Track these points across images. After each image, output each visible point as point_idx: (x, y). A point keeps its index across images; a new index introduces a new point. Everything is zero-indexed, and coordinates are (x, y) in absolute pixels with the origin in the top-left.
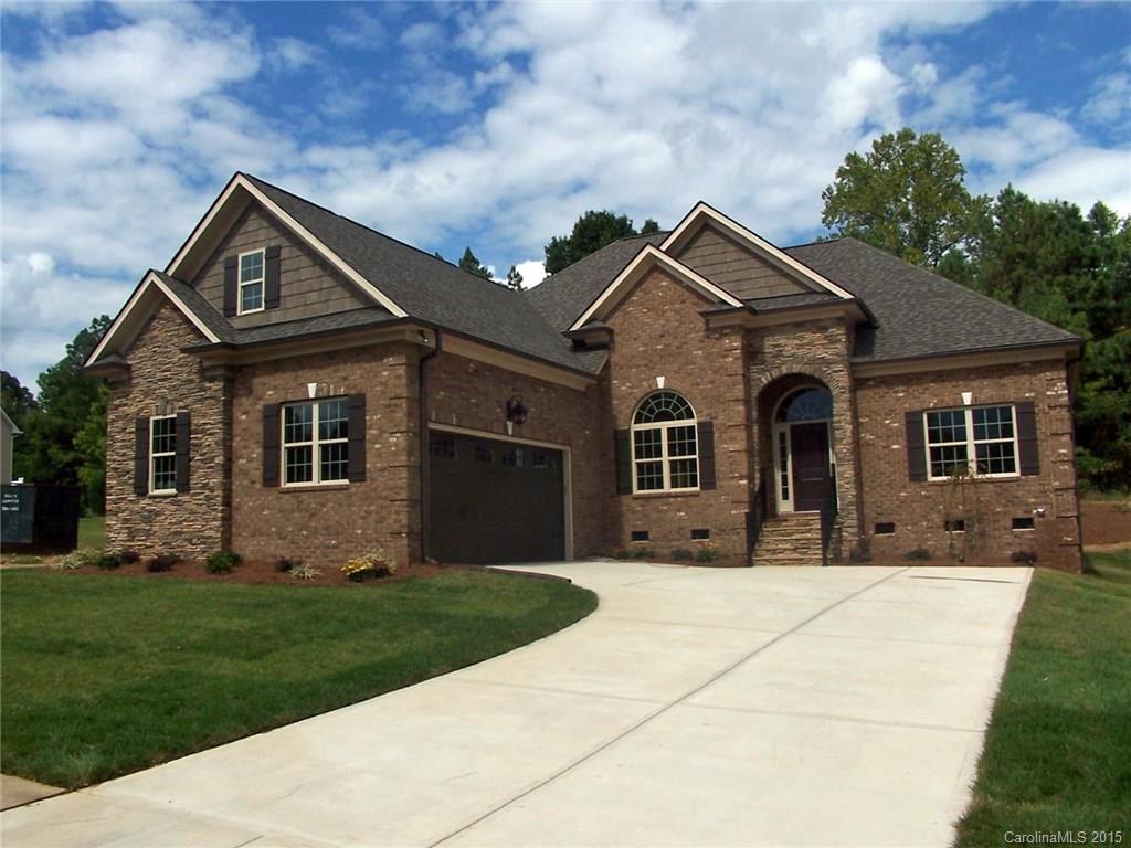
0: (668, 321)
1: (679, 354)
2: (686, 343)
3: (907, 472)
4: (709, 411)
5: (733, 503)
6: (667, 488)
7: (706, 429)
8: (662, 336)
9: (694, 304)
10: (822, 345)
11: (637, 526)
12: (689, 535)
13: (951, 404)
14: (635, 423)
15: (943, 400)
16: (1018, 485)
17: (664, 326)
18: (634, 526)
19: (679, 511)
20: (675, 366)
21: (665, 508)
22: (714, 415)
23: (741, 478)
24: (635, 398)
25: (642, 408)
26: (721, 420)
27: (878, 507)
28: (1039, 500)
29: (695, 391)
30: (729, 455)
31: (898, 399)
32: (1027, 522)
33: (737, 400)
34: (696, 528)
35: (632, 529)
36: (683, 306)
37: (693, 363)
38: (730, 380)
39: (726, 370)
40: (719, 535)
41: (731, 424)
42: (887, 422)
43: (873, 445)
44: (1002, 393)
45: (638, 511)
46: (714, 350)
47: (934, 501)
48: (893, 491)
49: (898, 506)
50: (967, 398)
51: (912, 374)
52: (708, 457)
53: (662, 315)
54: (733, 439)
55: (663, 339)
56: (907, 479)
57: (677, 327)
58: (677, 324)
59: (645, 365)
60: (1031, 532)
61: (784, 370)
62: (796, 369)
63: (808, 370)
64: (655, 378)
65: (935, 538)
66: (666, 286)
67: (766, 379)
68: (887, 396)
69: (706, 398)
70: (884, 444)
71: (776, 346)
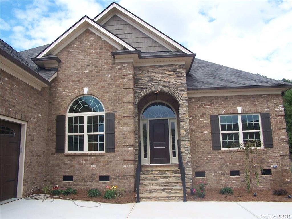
0: (92, 58)
1: (97, 76)
2: (102, 70)
3: (211, 145)
4: (112, 108)
5: (125, 160)
6: (86, 150)
7: (111, 118)
8: (89, 66)
9: (107, 50)
10: (174, 77)
11: (66, 172)
12: (98, 179)
13: (232, 112)
14: (69, 112)
15: (228, 110)
16: (264, 153)
17: (90, 60)
18: (65, 172)
19: (92, 164)
20: (95, 82)
21: (84, 162)
22: (115, 110)
23: (130, 146)
24: (70, 98)
25: (74, 104)
26: (119, 112)
27: (197, 163)
28: (274, 160)
29: (105, 96)
30: (123, 133)
31: (207, 108)
32: (268, 172)
33: (129, 102)
34: (102, 175)
35: (63, 174)
36: (101, 50)
37: (105, 81)
38: (125, 91)
39: (124, 86)
40: (115, 179)
41: (125, 115)
42: (201, 120)
43: (194, 131)
44: (255, 108)
45: (67, 164)
46: (117, 75)
47: (225, 160)
48: (204, 155)
49: (207, 163)
50: (239, 110)
51: (213, 96)
52: (111, 133)
53: (89, 55)
54: (126, 124)
55: (89, 67)
56: (211, 148)
57: (97, 61)
58: (97, 60)
59: (77, 81)
60: (271, 177)
61: (153, 89)
62: (159, 89)
63: (166, 90)
64: (82, 88)
65: (226, 179)
66: (93, 41)
67: (144, 93)
68: (202, 107)
69: (111, 100)
70: (200, 131)
71: (149, 76)
